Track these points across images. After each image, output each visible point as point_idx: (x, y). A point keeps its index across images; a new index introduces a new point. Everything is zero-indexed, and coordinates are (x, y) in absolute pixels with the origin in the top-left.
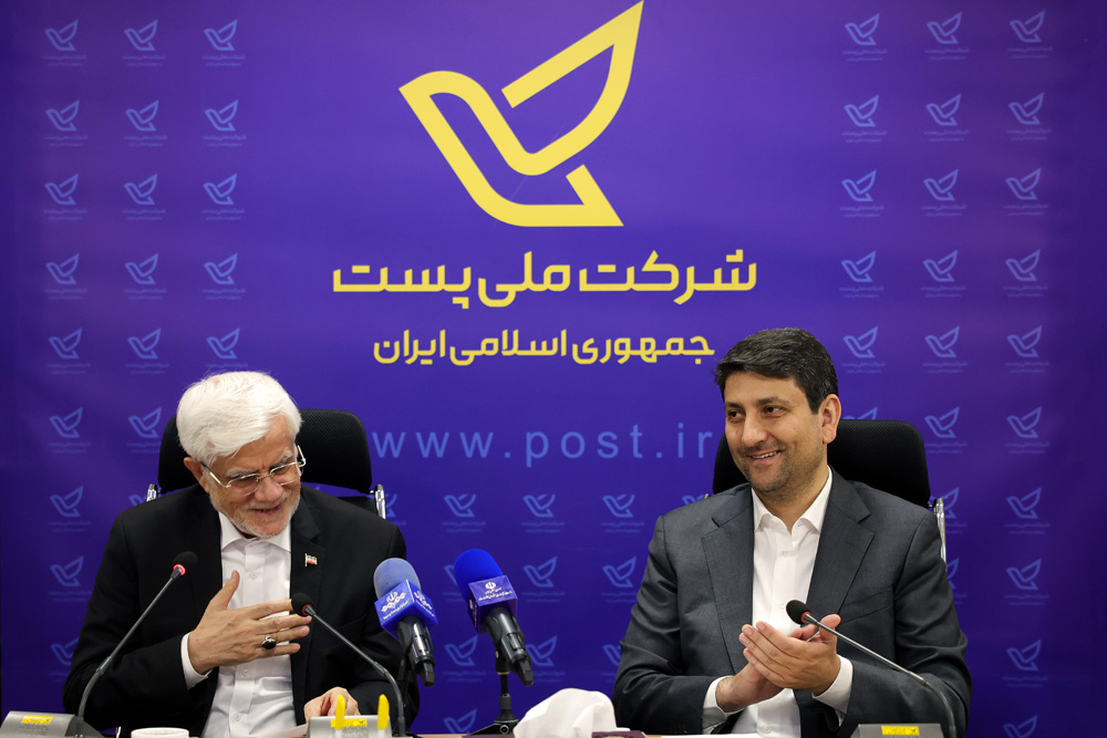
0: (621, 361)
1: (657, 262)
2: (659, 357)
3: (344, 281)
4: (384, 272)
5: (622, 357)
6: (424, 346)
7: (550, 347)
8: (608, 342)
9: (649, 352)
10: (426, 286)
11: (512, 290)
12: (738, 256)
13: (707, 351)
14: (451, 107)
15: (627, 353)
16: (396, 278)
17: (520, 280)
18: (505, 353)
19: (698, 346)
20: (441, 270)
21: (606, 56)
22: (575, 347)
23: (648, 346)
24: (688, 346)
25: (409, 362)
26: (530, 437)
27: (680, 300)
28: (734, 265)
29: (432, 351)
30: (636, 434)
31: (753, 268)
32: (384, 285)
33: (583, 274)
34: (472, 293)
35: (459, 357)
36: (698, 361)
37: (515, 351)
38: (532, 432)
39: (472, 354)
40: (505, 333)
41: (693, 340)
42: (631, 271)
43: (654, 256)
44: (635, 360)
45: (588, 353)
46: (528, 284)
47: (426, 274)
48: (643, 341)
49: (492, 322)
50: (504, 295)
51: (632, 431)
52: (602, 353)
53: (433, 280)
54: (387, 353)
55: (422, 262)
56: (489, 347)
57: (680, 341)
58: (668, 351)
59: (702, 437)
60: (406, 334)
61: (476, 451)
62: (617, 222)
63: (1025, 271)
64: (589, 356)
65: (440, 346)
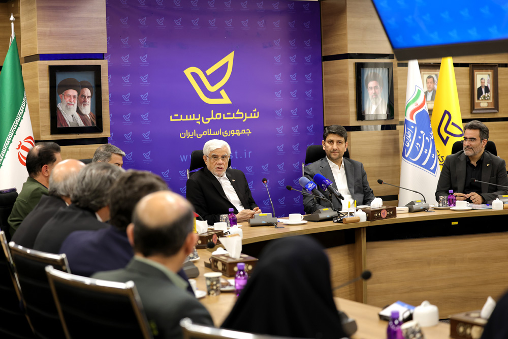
1: (239, 112)
2: (240, 134)
3: (172, 119)
4: (181, 116)
5: (232, 135)
7: (217, 133)
8: (229, 131)
9: (238, 133)
10: (191, 119)
11: (209, 119)
12: (255, 110)
13: (250, 133)
14: (194, 75)
15: (234, 134)
16: (184, 117)
17: (211, 117)
18: (208, 135)
19: (248, 131)
20: (194, 115)
21: (227, 63)
22: (223, 133)
24: (246, 131)
25: (188, 138)
27: (244, 121)
28: (255, 112)
29: (192, 135)
30: (236, 153)
31: (258, 113)
32: (181, 119)
33: (224, 115)
34: (200, 120)
35: (198, 136)
36: (248, 135)
37: (210, 134)
39: (201, 135)
40: (208, 130)
42: (234, 114)
43: (238, 110)
44: (235, 135)
46: (212, 118)
47: (190, 116)
48: (237, 131)
49: (205, 127)
50: (207, 121)
52: (228, 134)
53: (192, 118)
54: (183, 136)
55: (190, 114)
56: (205, 133)
57: (244, 130)
58: (242, 133)
59: (249, 153)
60: (187, 131)
62: (231, 103)
63: (309, 112)
64: (226, 135)
65: (194, 133)
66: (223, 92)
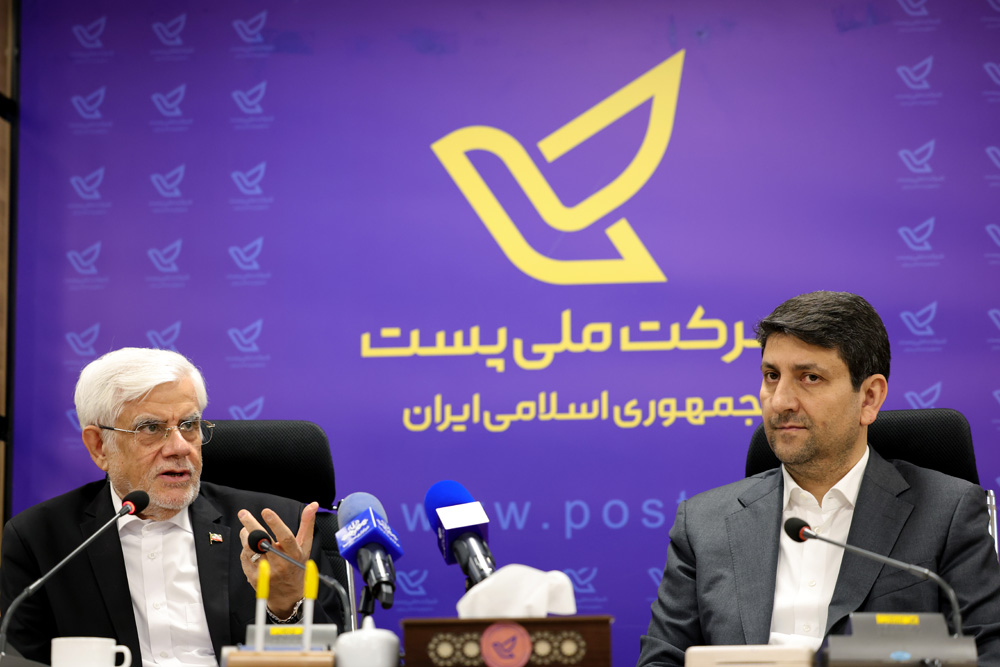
0: (667, 424)
1: (705, 317)
2: (707, 419)
3: (373, 346)
4: (415, 335)
5: (665, 419)
6: (457, 411)
7: (590, 410)
8: (652, 404)
9: (696, 413)
10: (458, 349)
11: (549, 351)
14: (487, 164)
15: (673, 415)
16: (427, 340)
17: (557, 339)
18: (543, 417)
19: (749, 406)
20: (475, 332)
21: (647, 105)
22: (617, 410)
23: (695, 407)
24: (737, 406)
25: (441, 428)
26: (569, 506)
27: (729, 358)
29: (464, 417)
32: (415, 348)
33: (625, 332)
34: (508, 354)
35: (494, 422)
36: (749, 422)
37: (554, 415)
38: (572, 500)
39: (507, 419)
40: (542, 397)
41: (744, 400)
42: (675, 329)
43: (700, 311)
44: (681, 422)
45: (630, 416)
46: (566, 344)
47: (458, 336)
48: (690, 402)
50: (540, 356)
51: (678, 497)
52: (645, 416)
53: (467, 342)
54: (417, 419)
55: (454, 324)
56: (525, 411)
57: (729, 401)
58: (716, 412)
60: (438, 399)
61: (512, 523)
62: (661, 278)
64: (631, 418)
65: (473, 411)
66: (621, 234)
